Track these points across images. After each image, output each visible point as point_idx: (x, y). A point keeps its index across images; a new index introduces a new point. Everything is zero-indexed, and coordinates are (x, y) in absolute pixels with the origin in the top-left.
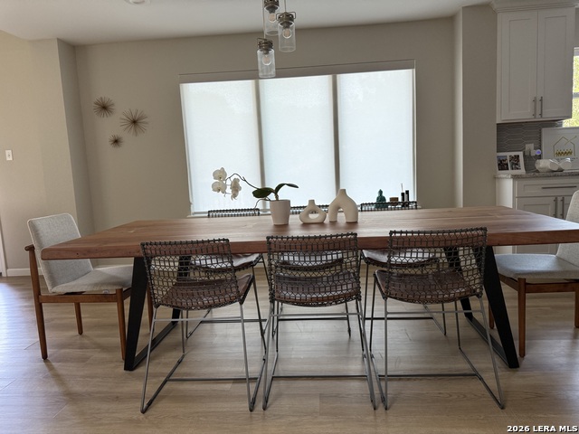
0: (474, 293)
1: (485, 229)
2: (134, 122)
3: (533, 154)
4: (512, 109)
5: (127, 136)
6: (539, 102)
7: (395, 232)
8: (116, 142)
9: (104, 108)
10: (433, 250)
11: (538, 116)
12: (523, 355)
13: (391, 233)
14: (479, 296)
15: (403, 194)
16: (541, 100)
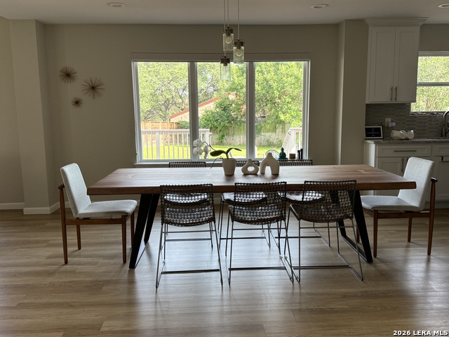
0: (348, 217)
1: (356, 181)
2: (93, 88)
3: (390, 126)
4: (377, 94)
5: (86, 99)
6: (394, 90)
7: (307, 182)
8: (77, 103)
9: (68, 75)
10: (324, 192)
11: (394, 100)
12: (375, 256)
13: (305, 182)
14: (351, 218)
15: (299, 151)
16: (396, 89)
